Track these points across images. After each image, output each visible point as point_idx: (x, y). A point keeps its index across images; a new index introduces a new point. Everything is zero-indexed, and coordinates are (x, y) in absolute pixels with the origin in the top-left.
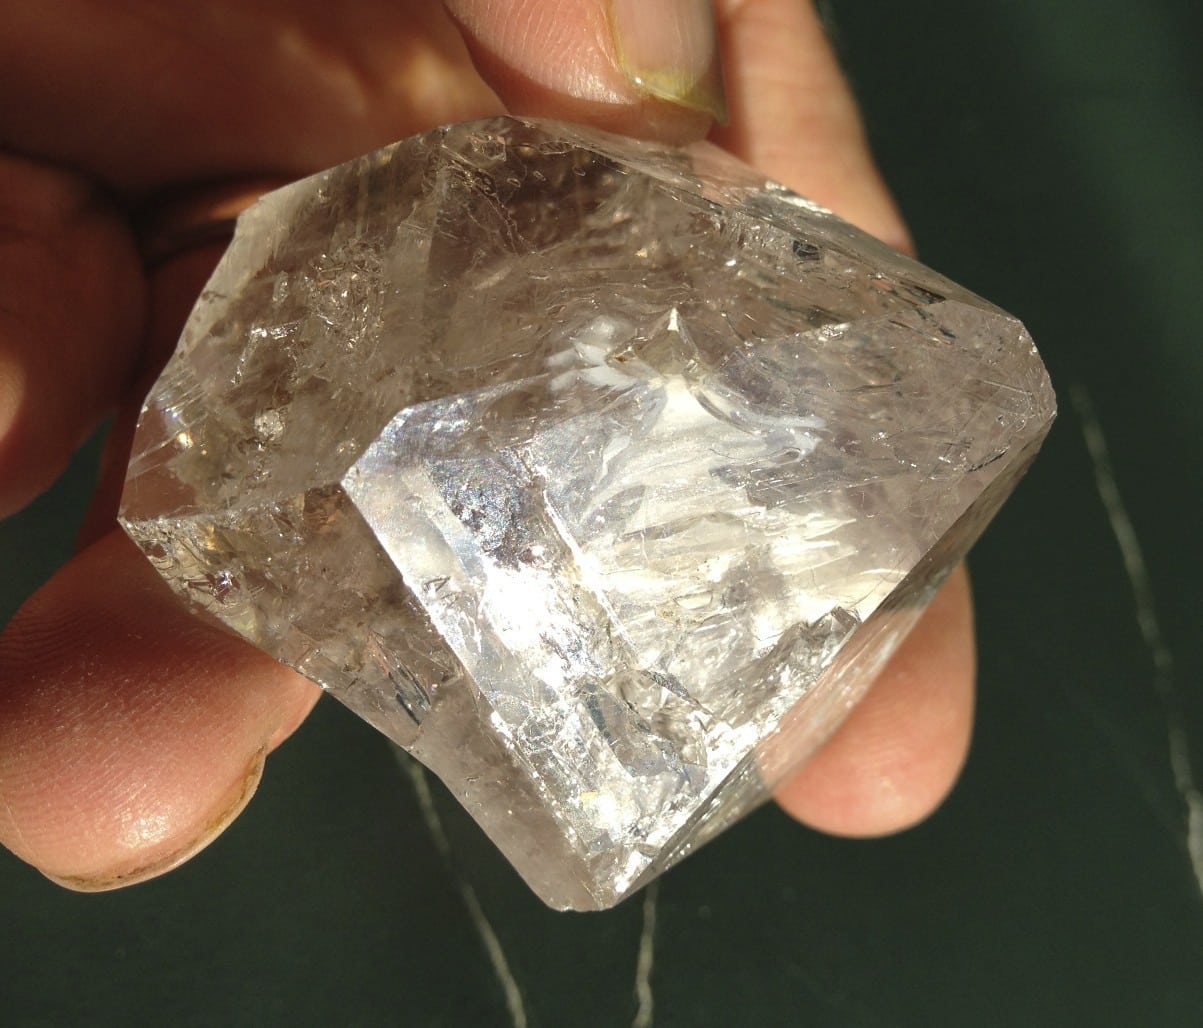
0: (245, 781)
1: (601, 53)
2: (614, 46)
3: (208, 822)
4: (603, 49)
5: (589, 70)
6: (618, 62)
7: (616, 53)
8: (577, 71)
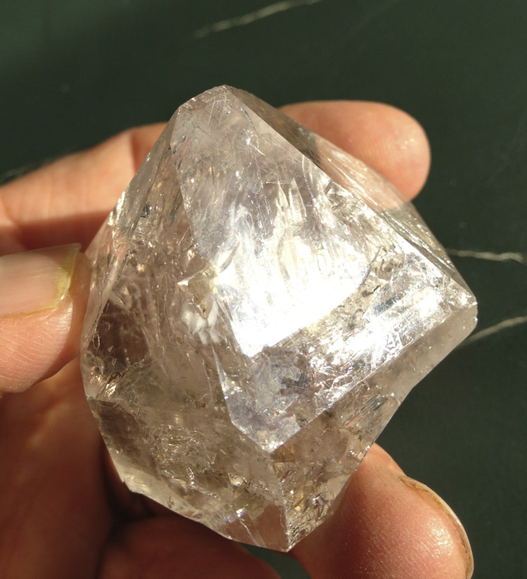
0: (419, 489)
1: (49, 318)
2: (45, 311)
3: (440, 509)
4: (47, 316)
5: (57, 323)
6: (53, 308)
7: (49, 309)
8: (58, 329)
